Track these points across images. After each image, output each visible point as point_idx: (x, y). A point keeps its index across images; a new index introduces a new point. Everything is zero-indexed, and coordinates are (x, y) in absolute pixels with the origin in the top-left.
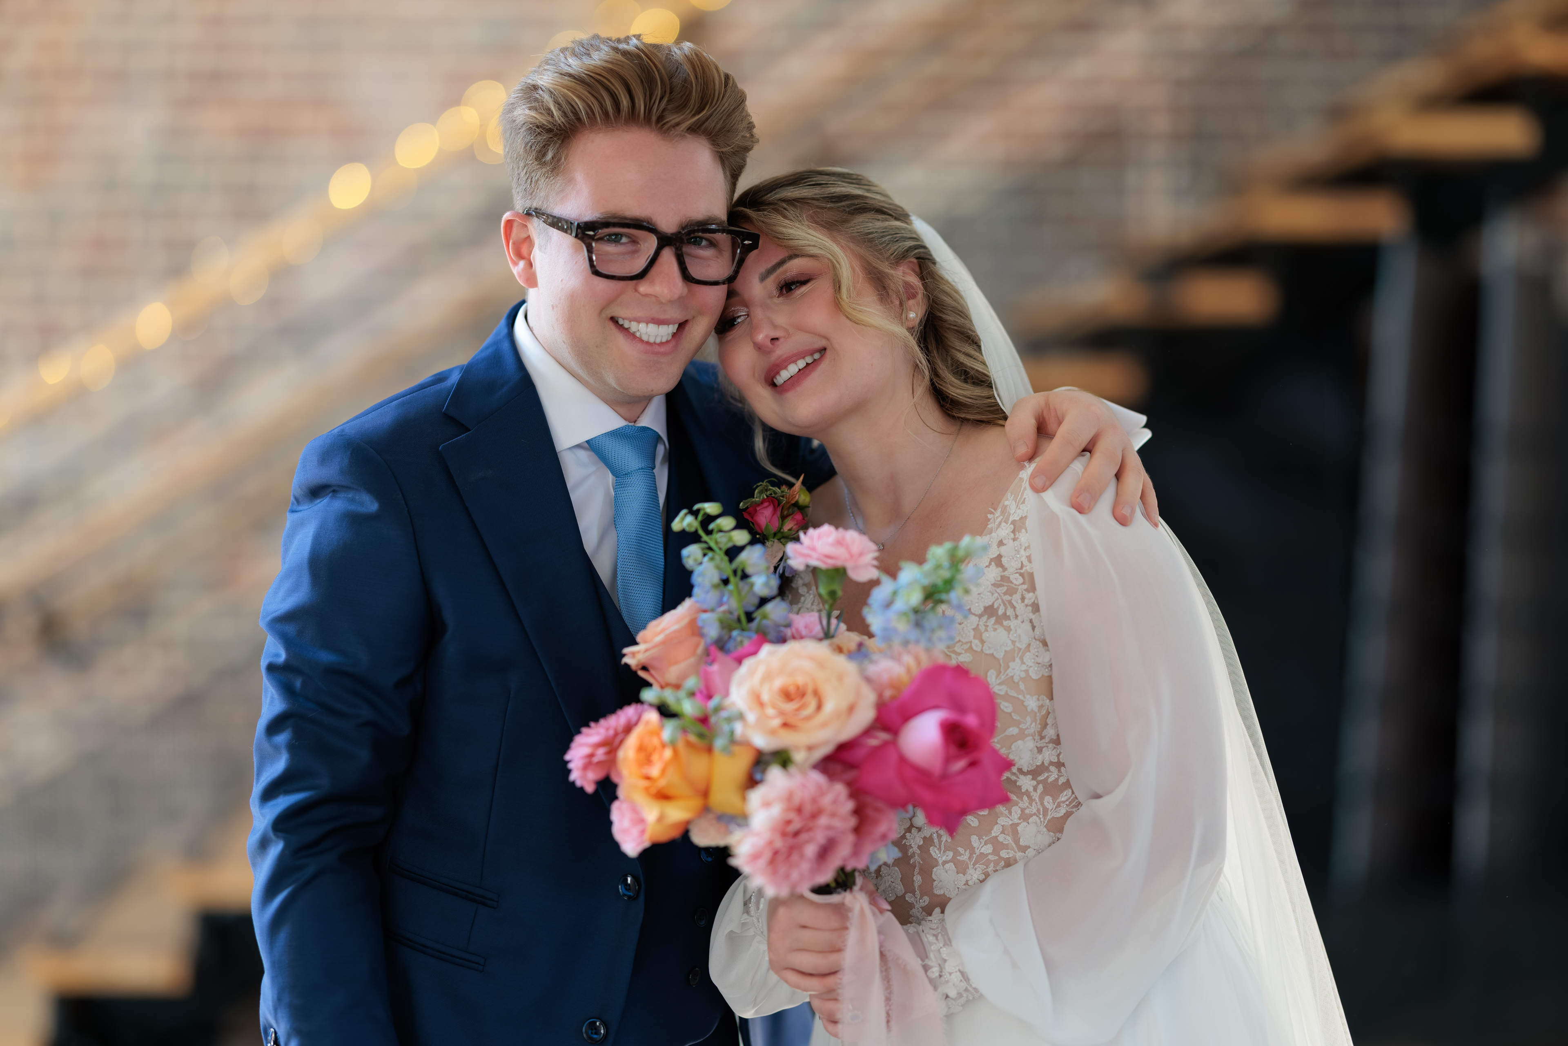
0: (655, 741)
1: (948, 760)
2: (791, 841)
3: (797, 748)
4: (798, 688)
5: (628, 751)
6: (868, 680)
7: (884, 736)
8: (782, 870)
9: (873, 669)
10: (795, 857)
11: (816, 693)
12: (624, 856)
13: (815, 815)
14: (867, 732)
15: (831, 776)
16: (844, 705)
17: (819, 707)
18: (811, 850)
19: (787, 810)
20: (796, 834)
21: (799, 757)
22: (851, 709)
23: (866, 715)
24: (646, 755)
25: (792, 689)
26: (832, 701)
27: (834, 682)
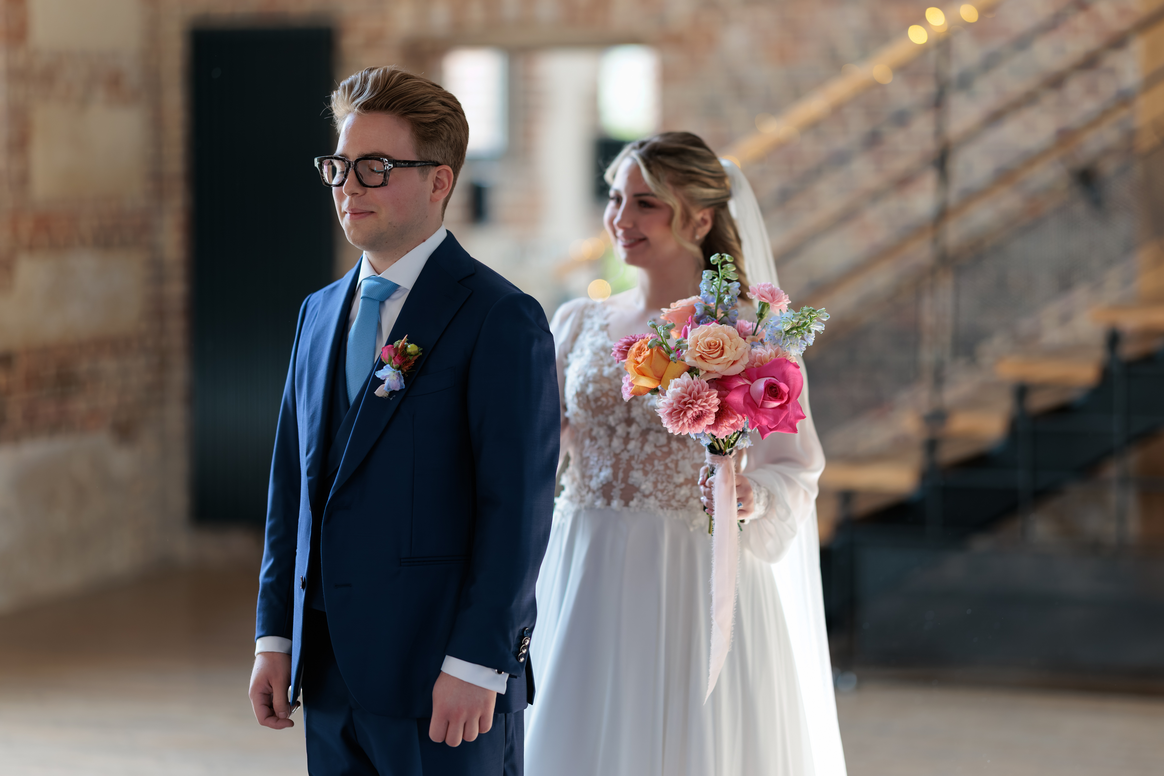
3: (703, 370)
4: (716, 344)
6: (749, 354)
7: (747, 381)
11: (723, 348)
13: (696, 399)
14: (738, 376)
15: (712, 387)
17: (721, 355)
19: (685, 392)
20: (685, 403)
21: (702, 374)
22: (735, 362)
23: (739, 368)
24: (640, 352)
25: (713, 344)
26: (729, 355)
27: (733, 349)
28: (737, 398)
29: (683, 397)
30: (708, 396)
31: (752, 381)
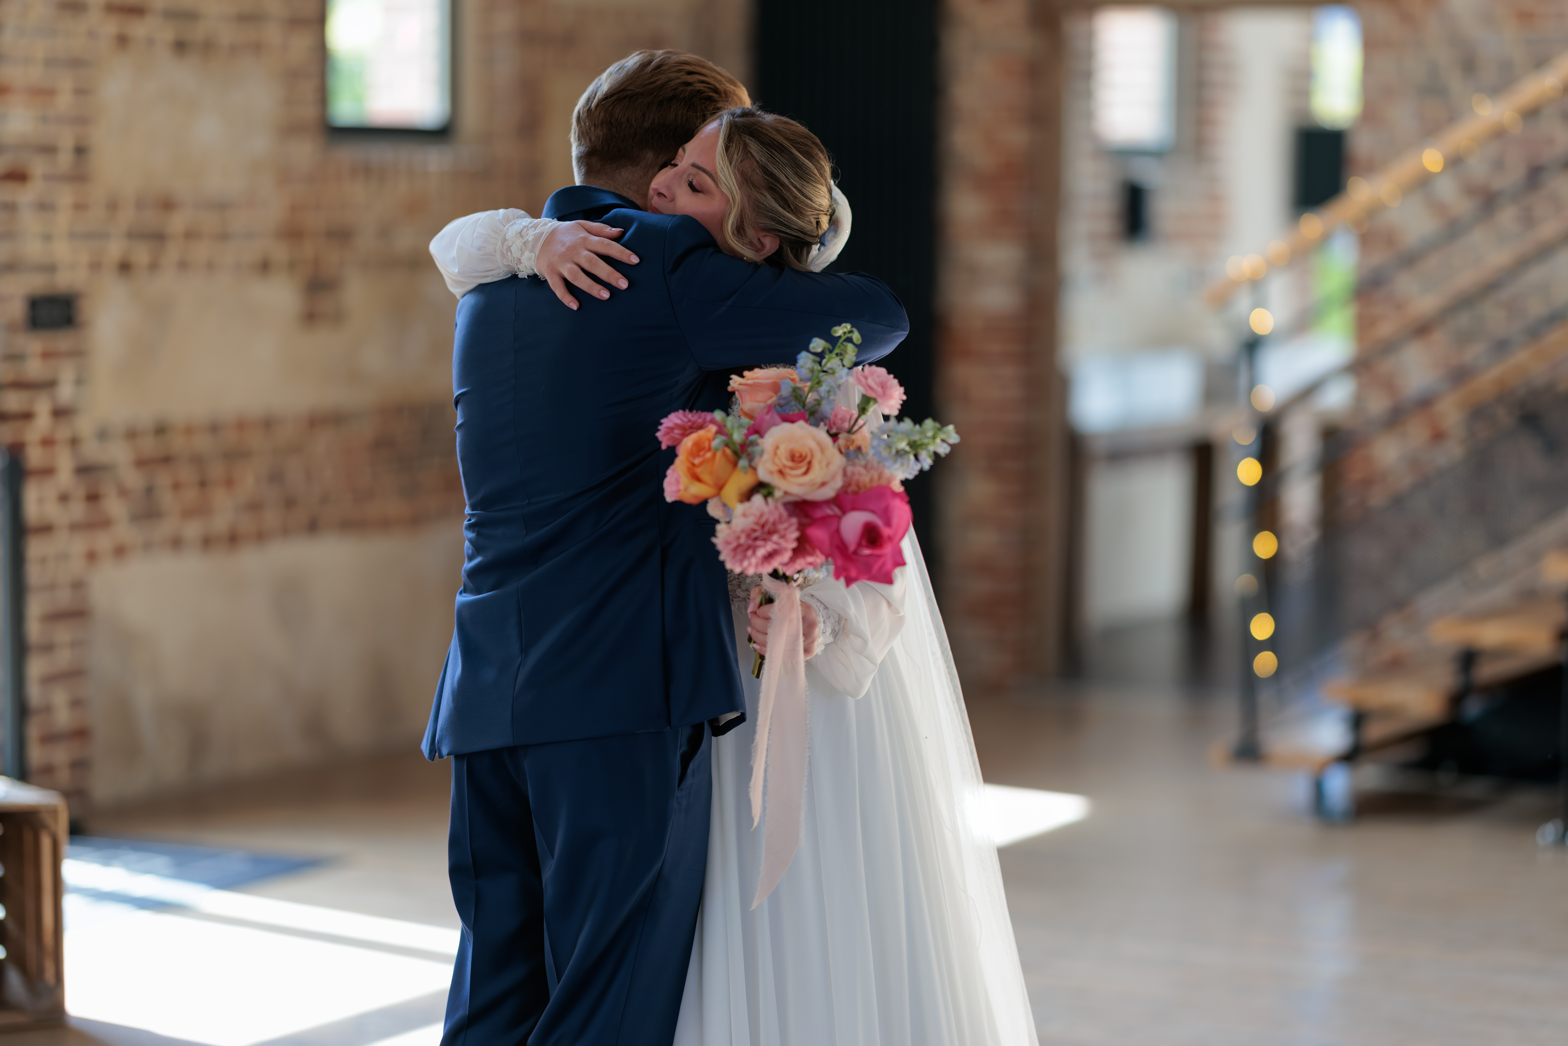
0: (706, 444)
1: (859, 545)
2: (750, 542)
3: (779, 489)
4: (801, 456)
5: (688, 442)
6: (845, 473)
7: (837, 511)
8: (739, 557)
9: (850, 469)
10: (749, 553)
11: (810, 463)
12: (664, 498)
13: (771, 533)
14: (827, 503)
15: (791, 515)
16: (819, 480)
17: (806, 473)
18: (761, 552)
19: (757, 523)
20: (756, 539)
21: (778, 494)
22: (823, 484)
23: (829, 492)
24: (699, 448)
25: (797, 455)
26: (816, 474)
27: (824, 464)
28: (818, 534)
29: (754, 531)
30: (786, 529)
31: (844, 512)
